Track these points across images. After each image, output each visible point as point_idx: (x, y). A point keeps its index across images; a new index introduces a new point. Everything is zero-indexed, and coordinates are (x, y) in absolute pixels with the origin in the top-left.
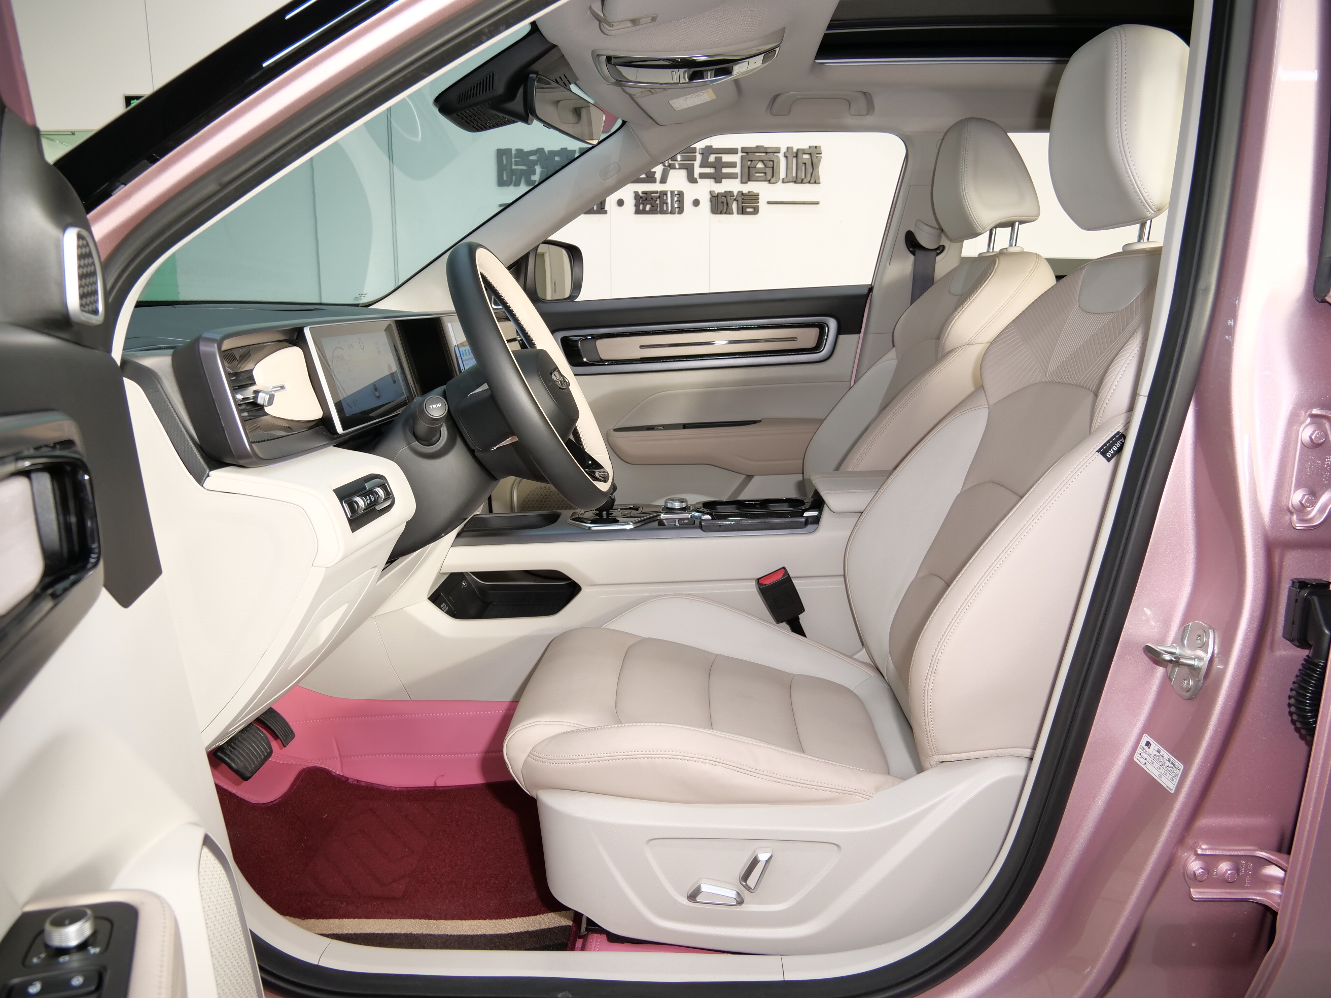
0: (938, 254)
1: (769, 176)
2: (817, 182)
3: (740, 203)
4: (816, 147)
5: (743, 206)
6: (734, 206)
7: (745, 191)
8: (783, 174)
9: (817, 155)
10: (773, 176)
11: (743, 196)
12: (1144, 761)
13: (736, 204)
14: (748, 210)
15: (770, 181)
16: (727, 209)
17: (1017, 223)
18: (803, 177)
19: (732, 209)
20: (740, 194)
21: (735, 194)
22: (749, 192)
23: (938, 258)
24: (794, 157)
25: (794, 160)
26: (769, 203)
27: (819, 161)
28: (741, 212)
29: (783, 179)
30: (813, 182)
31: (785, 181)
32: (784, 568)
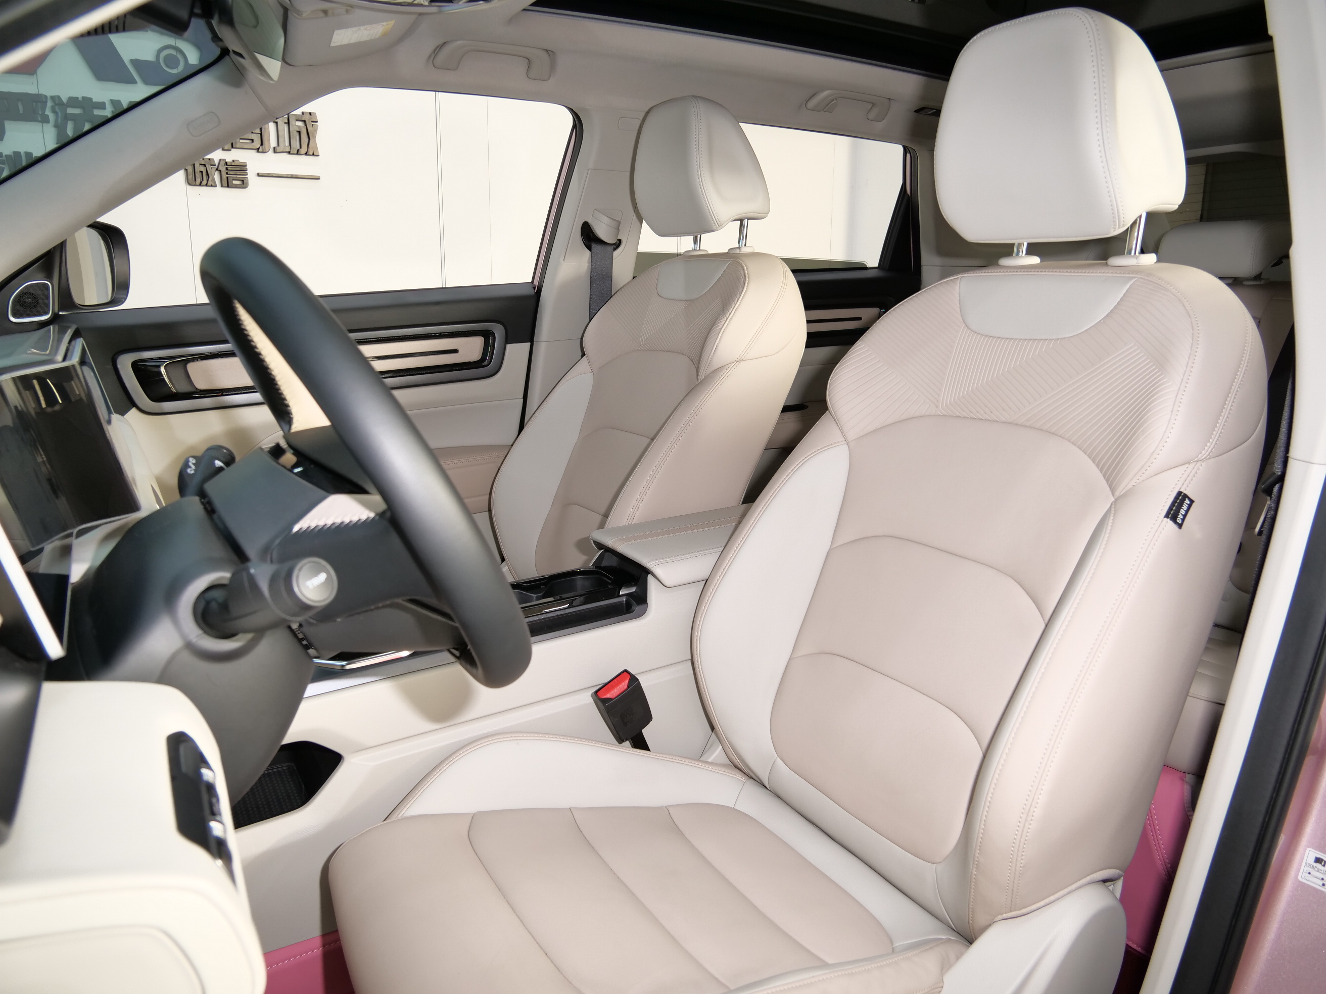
0: (615, 249)
1: (257, 144)
2: (315, 154)
3: (224, 173)
4: (310, 114)
5: (227, 177)
6: (217, 177)
7: (229, 160)
8: (273, 143)
9: (313, 123)
10: (262, 144)
11: (227, 165)
12: (1321, 883)
13: (219, 174)
14: (234, 182)
15: (258, 149)
16: (208, 181)
17: (746, 220)
18: (298, 148)
19: (214, 180)
20: (223, 163)
21: (217, 162)
22: (233, 161)
23: (616, 253)
24: (285, 123)
25: (286, 127)
26: (259, 175)
27: (316, 131)
28: (226, 185)
29: (274, 148)
30: (312, 154)
31: (278, 150)
32: (626, 671)
